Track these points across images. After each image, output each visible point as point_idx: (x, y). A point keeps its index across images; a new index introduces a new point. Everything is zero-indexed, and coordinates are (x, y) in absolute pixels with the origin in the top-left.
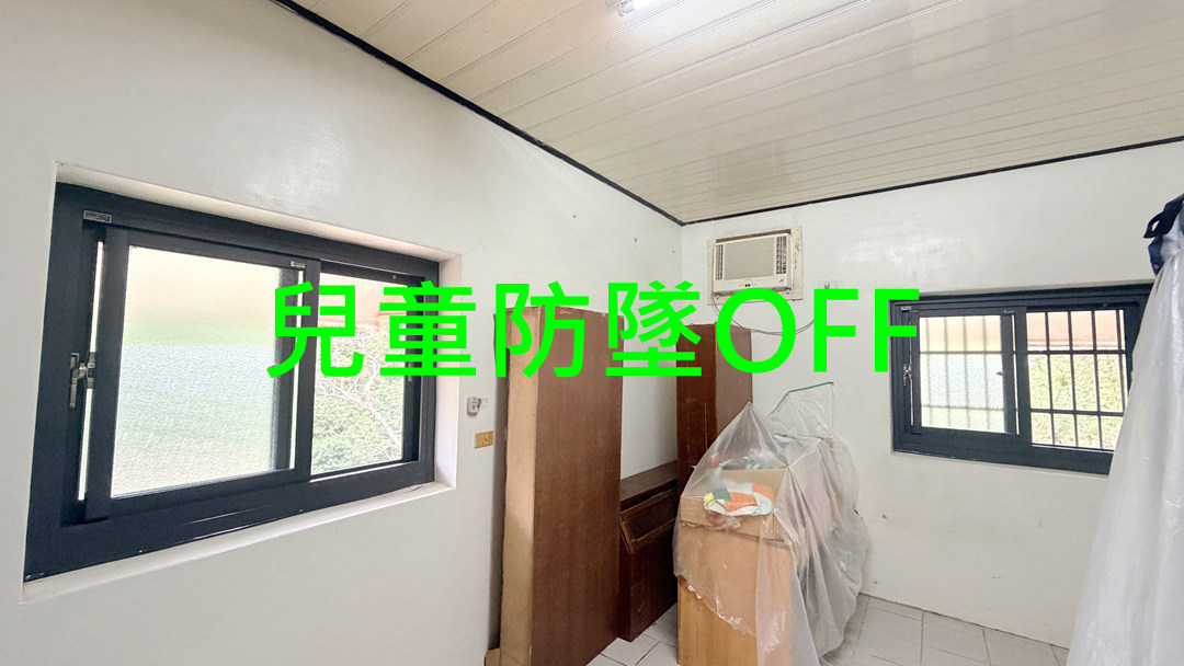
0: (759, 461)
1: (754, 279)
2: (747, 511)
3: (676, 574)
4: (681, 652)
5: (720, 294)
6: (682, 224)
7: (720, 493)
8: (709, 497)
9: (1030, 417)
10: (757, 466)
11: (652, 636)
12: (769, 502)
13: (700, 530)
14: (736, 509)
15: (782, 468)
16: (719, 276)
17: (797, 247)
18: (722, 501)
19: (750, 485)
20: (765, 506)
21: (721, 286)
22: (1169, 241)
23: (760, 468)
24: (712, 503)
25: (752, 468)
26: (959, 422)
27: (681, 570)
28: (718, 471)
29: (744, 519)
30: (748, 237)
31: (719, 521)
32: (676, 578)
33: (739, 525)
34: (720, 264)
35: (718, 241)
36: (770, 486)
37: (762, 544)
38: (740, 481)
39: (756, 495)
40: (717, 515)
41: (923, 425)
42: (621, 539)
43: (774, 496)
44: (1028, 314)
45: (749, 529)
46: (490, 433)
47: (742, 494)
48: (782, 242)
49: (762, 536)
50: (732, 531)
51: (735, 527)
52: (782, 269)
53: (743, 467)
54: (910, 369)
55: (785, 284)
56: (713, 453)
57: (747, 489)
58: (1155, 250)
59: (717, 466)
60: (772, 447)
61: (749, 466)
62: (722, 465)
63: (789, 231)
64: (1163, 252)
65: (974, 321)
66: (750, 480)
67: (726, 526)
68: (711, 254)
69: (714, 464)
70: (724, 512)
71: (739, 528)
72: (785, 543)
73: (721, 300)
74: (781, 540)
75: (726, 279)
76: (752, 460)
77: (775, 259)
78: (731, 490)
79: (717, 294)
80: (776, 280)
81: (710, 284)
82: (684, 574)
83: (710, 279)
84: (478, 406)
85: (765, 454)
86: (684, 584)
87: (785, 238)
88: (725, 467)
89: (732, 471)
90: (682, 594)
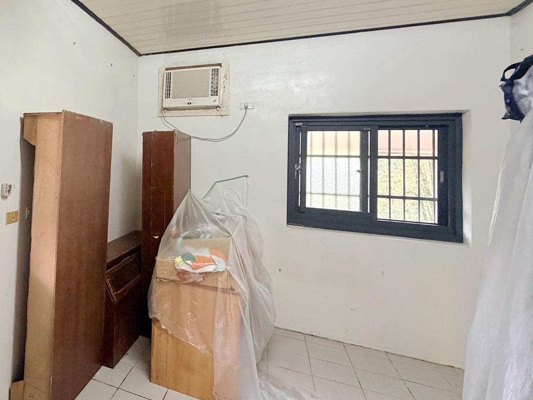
0: (208, 232)
1: (194, 99)
2: (210, 268)
3: (151, 317)
4: (153, 373)
5: (168, 109)
6: (140, 55)
7: (186, 257)
8: (179, 260)
9: (377, 200)
10: (208, 236)
11: (128, 364)
12: (223, 262)
13: (172, 284)
14: (199, 267)
15: (229, 237)
16: (168, 96)
17: (225, 77)
18: (189, 262)
19: (207, 250)
20: (220, 265)
21: (168, 103)
22: (518, 84)
23: (210, 237)
24: (180, 263)
25: (204, 237)
26: (329, 204)
27: (156, 314)
28: (180, 240)
29: (206, 274)
30: (189, 67)
31: (186, 276)
32: (151, 320)
33: (202, 279)
34: (169, 87)
35: (167, 69)
36: (221, 250)
37: (220, 294)
38: (198, 247)
39: (214, 257)
40: (185, 272)
41: (307, 206)
42: (107, 292)
43: (226, 259)
44: (379, 131)
45: (209, 282)
46: (16, 212)
47: (204, 257)
48: (216, 72)
49: (220, 286)
50: (195, 284)
51: (199, 281)
52: (215, 92)
53: (198, 236)
54: (300, 167)
55: (217, 104)
56: (172, 227)
57: (205, 253)
58: (508, 89)
59: (179, 236)
60: (215, 222)
61: (202, 236)
62: (183, 235)
63: (220, 65)
64: (514, 90)
65: (342, 135)
66: (206, 247)
67: (191, 280)
68: (161, 78)
69: (176, 234)
70: (191, 270)
71: (201, 282)
72: (236, 291)
73: (168, 113)
74: (232, 289)
75: (173, 98)
76: (203, 232)
77: (210, 85)
78: (194, 254)
79: (165, 109)
80: (210, 101)
81: (160, 101)
82: (158, 317)
83: (160, 97)
84: (9, 191)
85: (211, 228)
86: (157, 324)
87: (218, 70)
88: (184, 238)
89: (190, 240)
90: (155, 330)
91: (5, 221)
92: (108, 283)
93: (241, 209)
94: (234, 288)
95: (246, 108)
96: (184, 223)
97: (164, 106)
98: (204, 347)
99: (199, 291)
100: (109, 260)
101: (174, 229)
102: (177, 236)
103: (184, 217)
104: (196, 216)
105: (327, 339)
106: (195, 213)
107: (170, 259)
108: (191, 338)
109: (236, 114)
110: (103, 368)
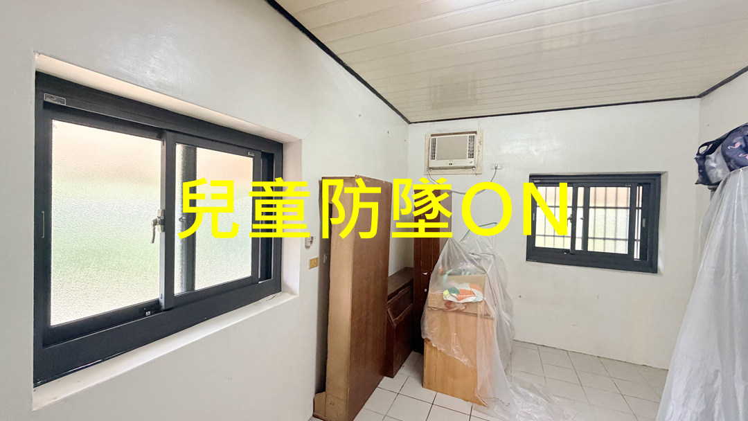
0: (468, 270)
1: (454, 160)
2: (471, 299)
3: (423, 338)
4: (425, 380)
5: (433, 169)
6: (410, 123)
7: (452, 290)
8: (446, 293)
10: (468, 273)
11: (404, 374)
12: (481, 293)
13: (441, 311)
14: (463, 299)
15: (484, 273)
16: (433, 157)
17: (480, 142)
18: (454, 295)
19: (468, 284)
20: (478, 296)
21: (433, 163)
22: (709, 158)
23: (470, 274)
24: (447, 295)
25: (465, 274)
27: (427, 335)
28: (446, 277)
29: (468, 303)
30: (450, 134)
31: (452, 306)
32: (423, 340)
33: (464, 308)
34: (434, 150)
35: (432, 135)
36: (479, 284)
37: (479, 318)
38: (460, 282)
39: (473, 290)
40: (450, 302)
42: (388, 319)
43: (483, 291)
45: (471, 310)
46: (317, 258)
47: (465, 290)
48: (472, 138)
49: (479, 313)
50: (458, 311)
51: (462, 309)
52: (472, 156)
53: (461, 274)
55: (472, 165)
56: (439, 266)
57: (467, 287)
58: (701, 162)
59: (445, 274)
60: (472, 261)
61: (463, 273)
62: (448, 272)
63: (476, 132)
66: (467, 282)
67: (455, 309)
68: (427, 143)
69: (442, 272)
70: (456, 301)
71: (464, 310)
72: (491, 316)
73: (433, 172)
74: (488, 315)
75: (437, 160)
76: (464, 270)
77: (468, 149)
78: (458, 288)
79: (431, 168)
80: (468, 162)
81: (426, 162)
82: (429, 338)
83: (427, 158)
84: (311, 242)
85: (470, 266)
86: (429, 343)
87: (474, 136)
88: (449, 275)
89: (454, 277)
90: (427, 348)
91: (308, 267)
92: (389, 312)
93: (490, 249)
94: (489, 313)
95: (496, 168)
96: (448, 263)
97: (430, 166)
98: (466, 360)
99: (462, 317)
100: (389, 292)
101: (440, 268)
103: (448, 258)
104: (457, 257)
106: (456, 254)
107: (439, 292)
108: (456, 352)
109: (488, 173)
110: (385, 377)
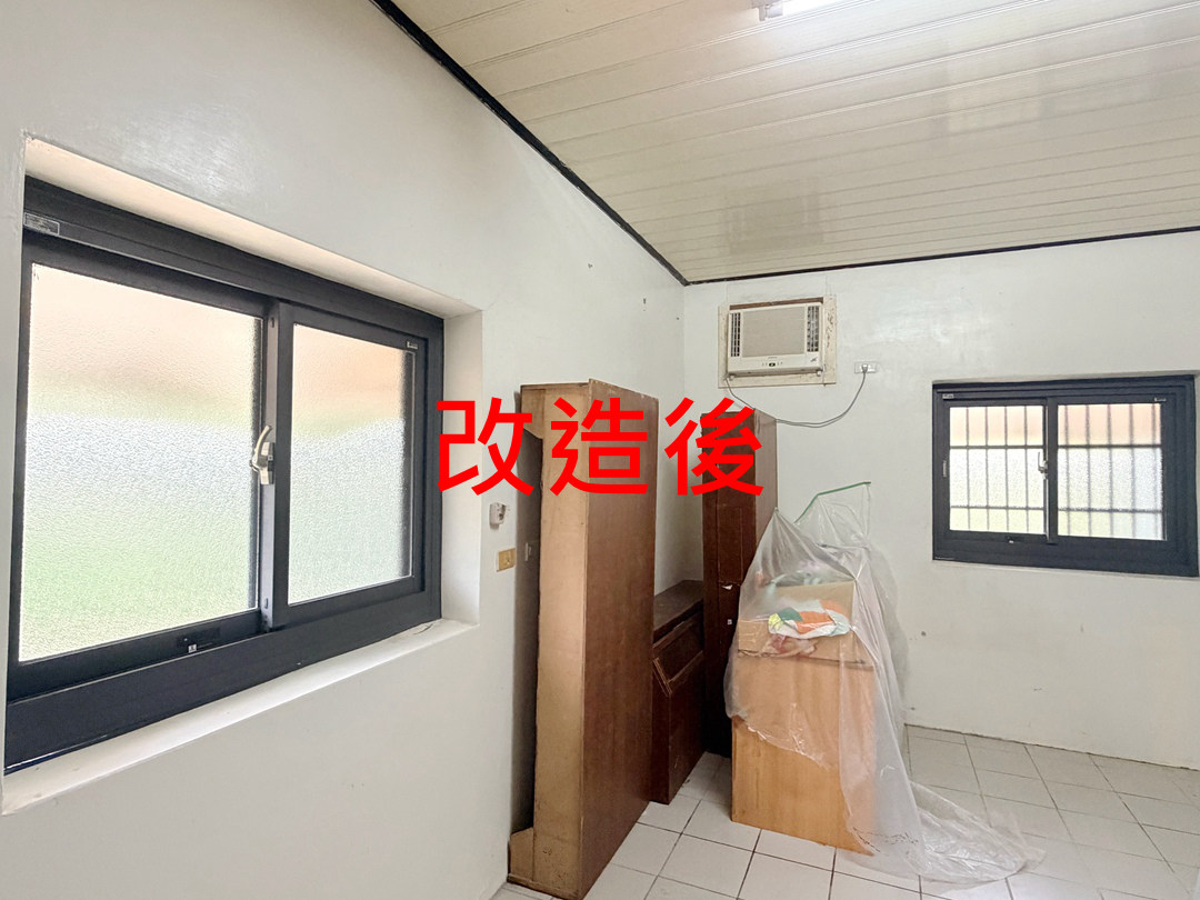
0: (816, 575)
1: (779, 357)
2: (826, 630)
3: (730, 716)
4: (737, 807)
5: (736, 375)
6: (686, 283)
7: (786, 615)
8: (774, 620)
10: (817, 580)
11: (691, 797)
12: (846, 620)
13: (764, 659)
14: (810, 630)
15: (849, 580)
16: (736, 352)
17: (830, 320)
18: (792, 622)
19: (818, 601)
20: (841, 624)
21: (736, 364)
23: (820, 583)
24: (776, 624)
25: (811, 583)
27: (738, 709)
28: (771, 589)
29: (819, 641)
30: (770, 304)
31: (788, 645)
32: (729, 721)
33: (812, 649)
34: (737, 338)
35: (732, 308)
36: (841, 600)
37: (842, 669)
38: (804, 598)
39: (829, 612)
40: (785, 640)
42: (655, 682)
43: (849, 616)
45: (824, 653)
46: (512, 550)
47: (813, 613)
48: (814, 312)
49: (843, 658)
50: (800, 657)
51: (808, 651)
52: (814, 346)
53: (800, 582)
55: (817, 364)
56: (757, 570)
57: (816, 607)
59: (769, 583)
61: (806, 581)
63: (820, 300)
65: (1015, 412)
66: (815, 598)
67: (794, 652)
68: (723, 323)
69: (764, 580)
70: (795, 635)
71: (811, 653)
72: (867, 665)
73: (735, 382)
74: (862, 662)
75: (745, 356)
76: (808, 575)
77: (806, 333)
78: (799, 609)
79: (731, 374)
80: (806, 360)
81: (722, 362)
82: (742, 714)
83: (722, 355)
84: (502, 516)
85: (819, 567)
86: (741, 726)
87: (817, 308)
88: (779, 585)
89: (789, 588)
90: (738, 737)
91: (496, 567)
92: (657, 664)
93: (859, 538)
94: (864, 660)
95: (865, 371)
96: (775, 562)
97: (730, 370)
98: (820, 757)
99: (807, 667)
100: (656, 627)
101: (760, 572)
102: (765, 583)
103: (774, 553)
104: (793, 550)
105: (1000, 739)
106: (791, 545)
107: (759, 619)
108: (798, 742)
109: (848, 381)
110: (652, 803)
